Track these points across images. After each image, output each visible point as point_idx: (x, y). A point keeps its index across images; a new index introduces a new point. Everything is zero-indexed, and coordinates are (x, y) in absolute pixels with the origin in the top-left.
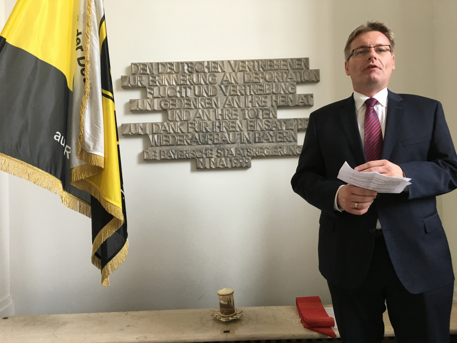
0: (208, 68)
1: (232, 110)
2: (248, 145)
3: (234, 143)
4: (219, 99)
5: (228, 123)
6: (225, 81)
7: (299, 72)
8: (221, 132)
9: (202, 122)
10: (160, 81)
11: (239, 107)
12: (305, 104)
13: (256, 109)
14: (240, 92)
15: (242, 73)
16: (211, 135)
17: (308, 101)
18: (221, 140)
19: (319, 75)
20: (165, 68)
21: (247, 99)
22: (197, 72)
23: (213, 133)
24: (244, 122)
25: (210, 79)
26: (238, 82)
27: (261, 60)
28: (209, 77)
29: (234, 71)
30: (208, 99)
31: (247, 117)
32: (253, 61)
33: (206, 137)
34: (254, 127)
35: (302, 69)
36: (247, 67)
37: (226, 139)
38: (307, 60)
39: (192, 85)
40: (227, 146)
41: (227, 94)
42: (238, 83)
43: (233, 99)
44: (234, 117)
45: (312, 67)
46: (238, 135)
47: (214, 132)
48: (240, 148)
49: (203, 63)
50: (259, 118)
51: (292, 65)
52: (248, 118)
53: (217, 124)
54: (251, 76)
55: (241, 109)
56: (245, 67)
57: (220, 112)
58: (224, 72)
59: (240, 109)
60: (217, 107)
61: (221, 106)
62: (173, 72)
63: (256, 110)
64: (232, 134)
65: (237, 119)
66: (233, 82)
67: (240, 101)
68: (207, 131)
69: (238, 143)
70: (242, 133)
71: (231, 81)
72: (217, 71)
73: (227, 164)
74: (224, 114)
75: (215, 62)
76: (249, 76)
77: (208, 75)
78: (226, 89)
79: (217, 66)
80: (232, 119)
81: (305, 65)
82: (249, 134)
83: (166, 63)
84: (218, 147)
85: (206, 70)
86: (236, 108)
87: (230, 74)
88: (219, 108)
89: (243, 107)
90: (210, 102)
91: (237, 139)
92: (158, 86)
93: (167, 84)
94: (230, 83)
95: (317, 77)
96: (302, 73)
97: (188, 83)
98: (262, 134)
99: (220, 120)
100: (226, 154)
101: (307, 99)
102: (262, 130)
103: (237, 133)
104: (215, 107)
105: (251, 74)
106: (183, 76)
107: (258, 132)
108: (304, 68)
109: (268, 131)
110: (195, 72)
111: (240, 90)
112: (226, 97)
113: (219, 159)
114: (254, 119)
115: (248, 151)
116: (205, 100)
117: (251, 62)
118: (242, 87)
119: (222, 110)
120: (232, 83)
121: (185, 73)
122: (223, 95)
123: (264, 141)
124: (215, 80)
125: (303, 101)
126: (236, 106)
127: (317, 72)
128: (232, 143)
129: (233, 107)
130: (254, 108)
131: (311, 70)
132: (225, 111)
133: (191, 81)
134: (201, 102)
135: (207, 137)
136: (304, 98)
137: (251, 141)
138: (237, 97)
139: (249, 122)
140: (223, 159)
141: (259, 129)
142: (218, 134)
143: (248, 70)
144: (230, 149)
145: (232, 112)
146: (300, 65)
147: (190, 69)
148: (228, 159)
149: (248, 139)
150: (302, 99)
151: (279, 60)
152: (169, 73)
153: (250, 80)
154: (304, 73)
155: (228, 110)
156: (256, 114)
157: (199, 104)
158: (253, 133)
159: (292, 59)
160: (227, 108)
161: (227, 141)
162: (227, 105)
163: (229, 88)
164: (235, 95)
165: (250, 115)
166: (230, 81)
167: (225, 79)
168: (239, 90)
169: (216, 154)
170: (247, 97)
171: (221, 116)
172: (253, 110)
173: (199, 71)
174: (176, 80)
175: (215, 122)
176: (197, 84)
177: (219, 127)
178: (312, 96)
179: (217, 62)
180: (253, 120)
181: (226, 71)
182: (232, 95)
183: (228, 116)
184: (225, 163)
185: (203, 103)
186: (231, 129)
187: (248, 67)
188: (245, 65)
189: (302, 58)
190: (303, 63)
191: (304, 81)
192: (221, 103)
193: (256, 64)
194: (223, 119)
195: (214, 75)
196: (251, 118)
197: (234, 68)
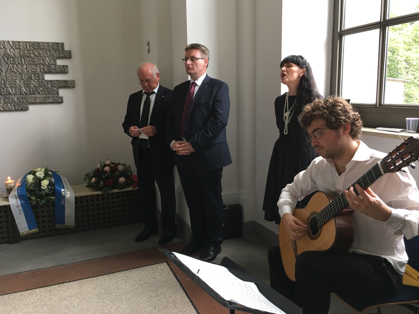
2: (26, 96)
3: (16, 94)
4: (3, 66)
5: (11, 82)
6: (7, 54)
7: (58, 52)
8: (6, 87)
11: (18, 72)
12: (63, 71)
13: (29, 73)
14: (18, 62)
15: (18, 50)
17: (64, 70)
18: (6, 92)
19: (71, 55)
21: (23, 66)
24: (22, 81)
26: (16, 55)
27: (31, 42)
29: (13, 48)
31: (24, 78)
32: (26, 42)
34: (29, 85)
35: (60, 50)
36: (21, 46)
37: (9, 92)
38: (63, 44)
40: (11, 96)
41: (9, 63)
43: (13, 67)
44: (14, 78)
45: (66, 49)
46: (18, 89)
47: (1, 87)
48: (20, 98)
50: (32, 79)
51: (53, 47)
53: (3, 82)
54: (25, 52)
56: (20, 46)
57: (4, 74)
58: (5, 48)
61: (5, 71)
64: (14, 89)
65: (17, 79)
66: (12, 55)
67: (18, 68)
69: (19, 94)
70: (21, 88)
73: (11, 108)
74: (7, 76)
76: (24, 52)
78: (8, 60)
81: (61, 47)
82: (26, 89)
84: (5, 97)
86: (15, 72)
87: (10, 50)
89: (20, 72)
91: (18, 92)
94: (10, 56)
95: (70, 55)
96: (60, 52)
98: (35, 89)
99: (4, 79)
100: (11, 101)
101: (64, 68)
102: (35, 87)
105: (25, 51)
107: (32, 88)
108: (61, 49)
109: (39, 87)
112: (8, 65)
113: (6, 104)
114: (29, 80)
115: (26, 100)
117: (24, 43)
118: (19, 59)
119: (6, 73)
122: (6, 64)
123: (36, 93)
125: (61, 70)
127: (70, 52)
128: (14, 95)
129: (13, 72)
130: (28, 73)
131: (66, 51)
132: (8, 74)
136: (62, 67)
137: (28, 93)
139: (25, 81)
140: (9, 105)
141: (32, 86)
142: (3, 89)
143: (22, 48)
144: (13, 98)
145: (13, 74)
146: (58, 47)
148: (12, 105)
149: (26, 92)
150: (61, 68)
151: (44, 43)
153: (24, 55)
154: (61, 52)
155: (10, 73)
156: (30, 76)
158: (29, 88)
159: (52, 43)
161: (11, 93)
162: (9, 70)
163: (10, 59)
164: (15, 64)
165: (25, 77)
166: (10, 54)
167: (6, 53)
169: (4, 101)
172: (28, 74)
175: (1, 81)
177: (5, 84)
178: (67, 66)
181: (6, 47)
182: (12, 64)
183: (10, 77)
186: (13, 86)
187: (23, 46)
188: (20, 45)
189: (59, 43)
190: (60, 46)
191: (61, 57)
192: (5, 69)
193: (28, 44)
194: (6, 78)
196: (27, 79)
197: (12, 46)
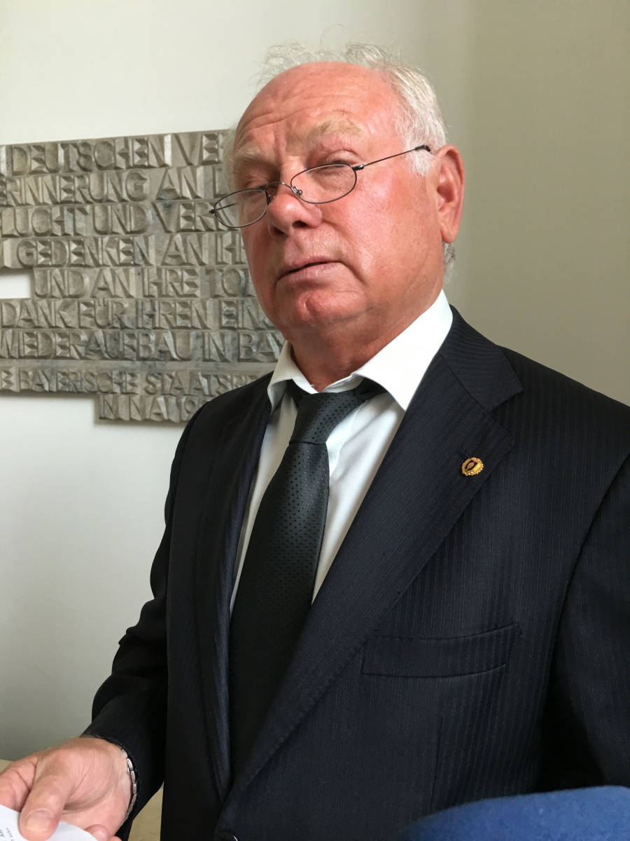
0: (125, 155)
1: (182, 270)
2: (222, 365)
3: (188, 359)
4: (152, 240)
6: (168, 191)
8: (155, 328)
9: (112, 302)
10: (16, 194)
11: (202, 264)
13: (242, 270)
14: (204, 222)
15: (209, 168)
16: (132, 336)
18: (156, 349)
20: (27, 160)
21: (219, 241)
22: (100, 167)
23: (136, 332)
24: (211, 304)
25: (131, 187)
26: (199, 194)
28: (129, 181)
29: (190, 164)
30: (127, 241)
31: (219, 291)
33: (121, 340)
34: (237, 318)
36: (221, 151)
37: (166, 349)
39: (88, 202)
40: (169, 364)
41: (172, 229)
42: (197, 197)
43: (184, 242)
44: (187, 289)
46: (198, 337)
47: (138, 328)
48: (200, 374)
49: (112, 144)
50: (250, 296)
52: (221, 293)
53: (148, 308)
55: (206, 268)
56: (216, 152)
57: (154, 277)
58: (164, 165)
59: (204, 268)
60: (147, 263)
61: (157, 260)
62: (45, 170)
63: (242, 274)
64: (184, 337)
65: (195, 296)
66: (187, 193)
67: (204, 246)
68: (123, 327)
69: (198, 360)
70: (206, 334)
71: (181, 192)
72: (146, 164)
73: (168, 414)
74: (164, 281)
75: (142, 140)
77: (125, 175)
78: (169, 213)
79: (146, 151)
80: (181, 296)
82: (222, 336)
83: (29, 146)
84: (150, 367)
85: (121, 163)
86: (191, 265)
87: (179, 170)
88: (151, 265)
89: (210, 262)
90: (130, 248)
91: (195, 349)
92: (11, 206)
93: (30, 200)
94: (178, 198)
97: (79, 198)
98: (255, 338)
99: (153, 296)
100: (168, 387)
102: (257, 329)
103: (193, 333)
104: (142, 263)
106: (67, 179)
107: (247, 332)
109: (273, 331)
110: (96, 169)
111: (203, 217)
112: (168, 236)
113: (151, 398)
114: (237, 298)
115: (220, 383)
116: (118, 243)
118: (207, 208)
119: (159, 270)
120: (184, 198)
121: (71, 171)
122: (163, 231)
123: (260, 357)
124: (141, 188)
126: (194, 260)
128: (183, 359)
129: (184, 264)
130: (238, 267)
132: (166, 273)
133: (85, 191)
134: (109, 249)
135: (123, 339)
137: (228, 355)
138: (198, 235)
139: (224, 305)
140: (161, 399)
141: (248, 323)
142: (147, 335)
144: (176, 374)
145: (182, 275)
147: (82, 161)
148: (173, 400)
149: (221, 349)
152: (36, 173)
155: (172, 271)
156: (243, 282)
157: (105, 253)
158: (235, 335)
160: (171, 265)
161: (169, 352)
162: (171, 256)
163: (175, 211)
164: (191, 230)
165: (225, 285)
166: (178, 191)
167: (167, 185)
168: (201, 217)
169: (145, 384)
170: (221, 237)
171: (155, 288)
172: (235, 271)
173: (104, 165)
174: (52, 189)
175: (143, 304)
176: (100, 201)
179: (148, 139)
180: (234, 299)
181: (169, 163)
182: (184, 230)
183: (173, 286)
184: (163, 409)
185: (113, 252)
186: (179, 322)
188: (216, 147)
192: (158, 252)
194: (160, 294)
195: (138, 174)
196: (230, 295)
197: (188, 154)
